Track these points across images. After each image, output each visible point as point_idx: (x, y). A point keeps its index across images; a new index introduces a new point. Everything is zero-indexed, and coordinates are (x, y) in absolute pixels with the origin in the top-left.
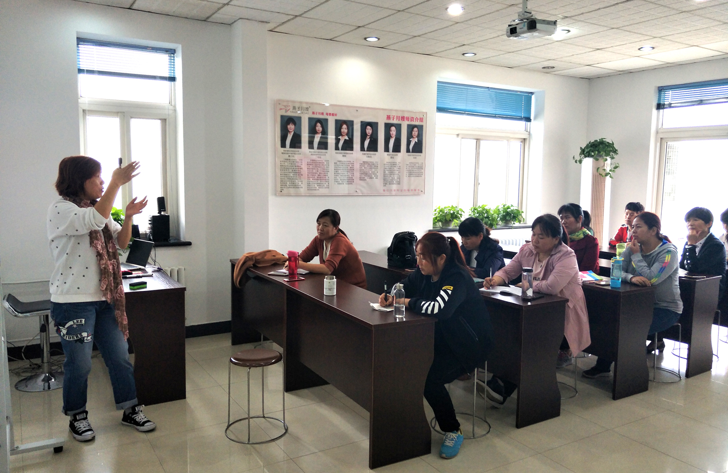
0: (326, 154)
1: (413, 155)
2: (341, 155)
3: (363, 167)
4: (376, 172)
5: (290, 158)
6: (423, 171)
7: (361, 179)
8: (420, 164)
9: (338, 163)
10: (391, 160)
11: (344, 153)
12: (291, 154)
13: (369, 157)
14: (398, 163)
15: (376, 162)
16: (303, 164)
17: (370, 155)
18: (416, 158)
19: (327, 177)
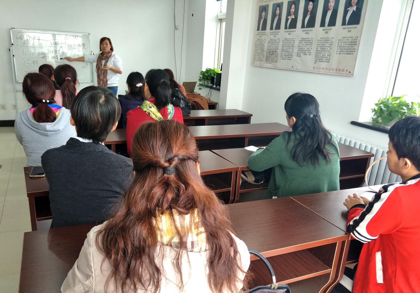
0: (279, 33)
1: (348, 28)
2: (288, 33)
3: (301, 44)
4: (310, 48)
5: (260, 38)
6: (356, 47)
7: (298, 55)
8: (354, 38)
9: (285, 40)
10: (325, 36)
11: (290, 31)
12: (261, 35)
13: (307, 33)
14: (330, 39)
15: (311, 38)
16: (266, 42)
17: (308, 32)
18: (350, 31)
19: (277, 53)
